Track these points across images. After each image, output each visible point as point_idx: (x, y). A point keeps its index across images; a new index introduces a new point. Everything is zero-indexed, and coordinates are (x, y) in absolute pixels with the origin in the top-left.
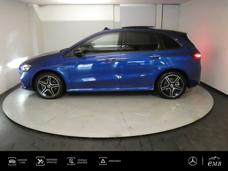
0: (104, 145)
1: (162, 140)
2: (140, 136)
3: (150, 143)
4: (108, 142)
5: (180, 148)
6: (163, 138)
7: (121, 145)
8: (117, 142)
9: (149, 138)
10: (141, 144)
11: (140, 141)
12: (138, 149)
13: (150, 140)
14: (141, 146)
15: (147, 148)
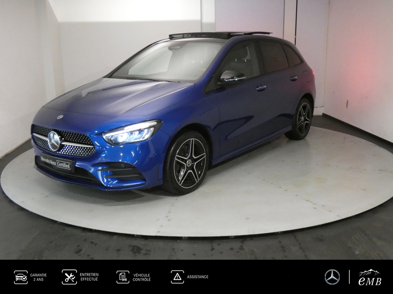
0: (213, 249)
1: (321, 240)
2: (278, 232)
3: (300, 244)
4: (219, 245)
5: (357, 253)
6: (322, 236)
7: (246, 250)
8: (237, 245)
9: (295, 237)
10: (283, 247)
11: (280, 242)
12: (279, 257)
13: (298, 240)
14: (284, 251)
15: (295, 253)
